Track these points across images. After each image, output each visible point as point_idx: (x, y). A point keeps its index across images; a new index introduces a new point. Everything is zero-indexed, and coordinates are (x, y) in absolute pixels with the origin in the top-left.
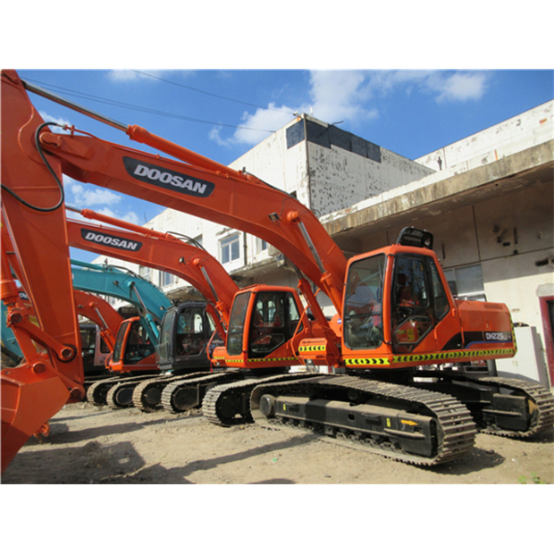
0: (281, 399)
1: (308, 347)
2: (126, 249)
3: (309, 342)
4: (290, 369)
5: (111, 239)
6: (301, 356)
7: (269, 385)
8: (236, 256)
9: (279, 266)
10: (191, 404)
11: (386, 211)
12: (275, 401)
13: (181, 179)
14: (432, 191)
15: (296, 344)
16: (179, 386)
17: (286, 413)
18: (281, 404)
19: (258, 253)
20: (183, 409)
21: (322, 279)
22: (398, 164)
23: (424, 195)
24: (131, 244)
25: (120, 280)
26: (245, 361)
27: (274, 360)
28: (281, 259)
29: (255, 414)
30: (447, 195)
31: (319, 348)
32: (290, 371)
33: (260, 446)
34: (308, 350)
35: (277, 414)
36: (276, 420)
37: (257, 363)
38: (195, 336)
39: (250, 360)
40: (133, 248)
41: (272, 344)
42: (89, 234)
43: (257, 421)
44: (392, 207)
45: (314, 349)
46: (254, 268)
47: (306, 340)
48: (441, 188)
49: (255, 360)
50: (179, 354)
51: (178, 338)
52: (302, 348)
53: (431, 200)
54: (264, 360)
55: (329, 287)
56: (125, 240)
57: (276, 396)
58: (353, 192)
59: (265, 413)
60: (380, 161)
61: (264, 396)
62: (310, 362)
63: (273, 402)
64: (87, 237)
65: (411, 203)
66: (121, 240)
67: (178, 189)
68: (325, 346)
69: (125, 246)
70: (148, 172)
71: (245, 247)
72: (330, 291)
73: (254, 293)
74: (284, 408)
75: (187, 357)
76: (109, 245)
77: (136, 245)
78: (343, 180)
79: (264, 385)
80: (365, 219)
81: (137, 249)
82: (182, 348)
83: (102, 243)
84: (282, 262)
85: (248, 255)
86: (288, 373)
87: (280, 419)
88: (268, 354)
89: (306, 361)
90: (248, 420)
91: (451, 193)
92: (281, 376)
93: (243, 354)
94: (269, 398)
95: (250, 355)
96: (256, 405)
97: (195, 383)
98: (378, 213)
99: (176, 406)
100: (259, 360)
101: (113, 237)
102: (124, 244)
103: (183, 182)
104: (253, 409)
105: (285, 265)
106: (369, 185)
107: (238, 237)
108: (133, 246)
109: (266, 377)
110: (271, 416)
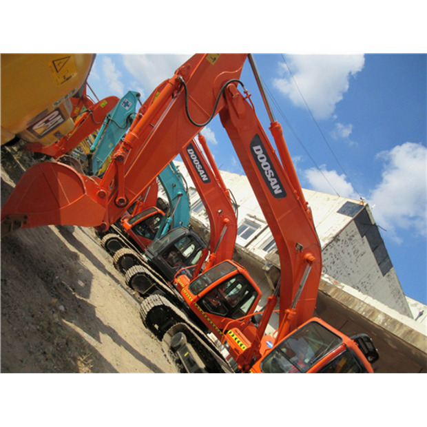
0: (189, 346)
1: (235, 336)
2: (200, 176)
3: (239, 334)
4: (210, 333)
5: (198, 163)
6: (226, 336)
7: (192, 331)
8: (245, 236)
9: (263, 268)
10: (140, 289)
11: (362, 309)
12: (185, 344)
13: (273, 175)
14: (405, 331)
15: (231, 327)
16: (145, 274)
17: (184, 358)
18: (186, 350)
19: (259, 248)
20: (134, 287)
21: (288, 311)
22: (393, 288)
23: (397, 328)
24: (205, 176)
25: (178, 186)
26: (193, 301)
27: (209, 319)
28: (268, 266)
29: (166, 337)
30: (414, 345)
31: (241, 345)
32: (208, 335)
33: (152, 361)
34: (234, 338)
35: (178, 352)
36: (173, 355)
37: (198, 310)
38: (180, 256)
39: (196, 305)
40: (204, 179)
41: (216, 309)
42: (191, 150)
43: (163, 342)
44: (369, 312)
45: (238, 342)
46: (248, 254)
47: (239, 331)
48: (414, 336)
49: (199, 307)
50: (163, 256)
51: (172, 248)
52: (231, 332)
53: (399, 336)
54: (203, 313)
55: (286, 319)
56: (205, 171)
57: (188, 342)
58: (349, 274)
59: (172, 343)
60: (384, 275)
61: (182, 334)
62: (227, 346)
63: (183, 344)
64: (189, 151)
65: (383, 323)
66: (203, 169)
67: (265, 178)
68: (246, 348)
69: (201, 174)
70: (260, 154)
71: (256, 237)
72: (285, 322)
73: (238, 271)
74: (186, 355)
75: (165, 262)
76: (195, 165)
77: (207, 179)
78: (351, 262)
79: (189, 328)
80: (344, 300)
81: (206, 182)
82: (168, 254)
83: (192, 160)
84: (268, 269)
85: (252, 244)
86: (206, 334)
87: (177, 358)
88: (209, 312)
89: (226, 342)
90: (160, 336)
91: (418, 346)
92: (202, 333)
93: (196, 296)
94: (184, 338)
95: (199, 302)
96: (172, 333)
97: (154, 281)
98: (355, 305)
99: (133, 282)
100: (201, 310)
101: (200, 164)
102: (202, 172)
103: (272, 177)
104: (168, 333)
105: (268, 272)
106: (362, 281)
107: (257, 228)
108: (205, 178)
109: (194, 324)
110: (173, 350)
